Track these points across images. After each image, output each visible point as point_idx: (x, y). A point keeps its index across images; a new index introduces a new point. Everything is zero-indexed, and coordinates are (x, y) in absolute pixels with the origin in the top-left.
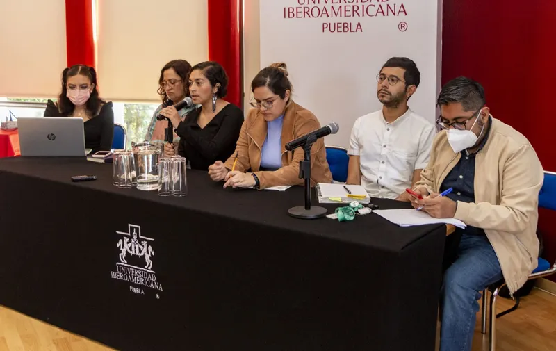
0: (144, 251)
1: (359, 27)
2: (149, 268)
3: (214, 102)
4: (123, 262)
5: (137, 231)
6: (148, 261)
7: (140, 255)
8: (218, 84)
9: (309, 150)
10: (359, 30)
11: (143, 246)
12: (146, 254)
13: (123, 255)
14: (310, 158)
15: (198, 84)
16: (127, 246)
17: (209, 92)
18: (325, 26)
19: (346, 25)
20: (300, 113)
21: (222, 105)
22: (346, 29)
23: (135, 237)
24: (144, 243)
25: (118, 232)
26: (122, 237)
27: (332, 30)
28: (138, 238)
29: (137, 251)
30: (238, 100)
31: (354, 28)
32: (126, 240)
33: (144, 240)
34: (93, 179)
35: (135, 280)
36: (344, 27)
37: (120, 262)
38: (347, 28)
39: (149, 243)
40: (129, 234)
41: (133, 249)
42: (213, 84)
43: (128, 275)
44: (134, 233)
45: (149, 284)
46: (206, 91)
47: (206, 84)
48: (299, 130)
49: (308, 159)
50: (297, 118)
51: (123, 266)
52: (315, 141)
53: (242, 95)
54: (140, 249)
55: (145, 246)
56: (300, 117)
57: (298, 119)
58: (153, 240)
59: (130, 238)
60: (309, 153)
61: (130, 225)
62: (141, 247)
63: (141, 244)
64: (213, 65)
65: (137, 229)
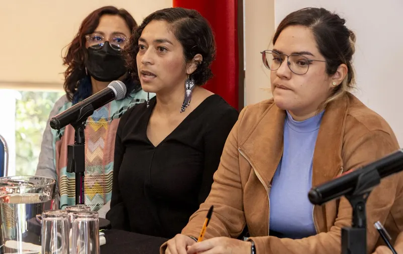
3: (189, 92)
9: (363, 203)
14: (364, 222)
15: (161, 49)
17: (179, 71)
20: (356, 113)
21: (200, 97)
30: (231, 86)
42: (189, 55)
46: (172, 67)
47: (176, 53)
48: (353, 152)
49: (360, 223)
50: (349, 124)
52: (377, 182)
53: (239, 74)
56: (356, 122)
57: (353, 127)
60: (363, 211)
64: (192, 17)
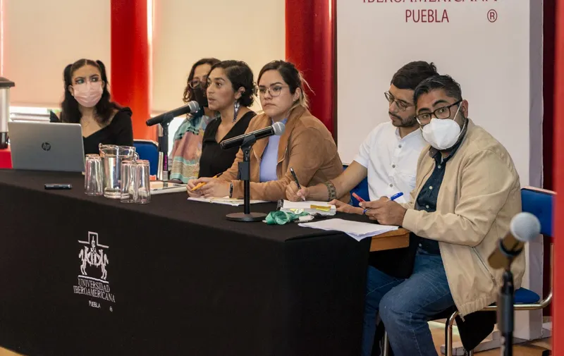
0: (101, 260)
1: (445, 16)
2: (105, 278)
4: (84, 275)
5: (95, 240)
6: (104, 271)
7: (98, 265)
8: (242, 89)
10: (445, 20)
11: (100, 255)
12: (102, 264)
13: (83, 266)
16: (87, 256)
18: (409, 13)
19: (431, 13)
22: (431, 19)
23: (94, 246)
24: (101, 251)
25: (80, 242)
26: (82, 246)
27: (416, 19)
28: (96, 247)
29: (95, 261)
31: (439, 18)
32: (87, 249)
33: (100, 248)
34: (67, 188)
35: (93, 293)
36: (429, 16)
37: (81, 274)
38: (432, 17)
39: (105, 251)
40: (88, 243)
41: (92, 259)
43: (88, 288)
44: (93, 241)
45: (104, 296)
51: (84, 278)
54: (97, 258)
55: (102, 255)
56: (301, 124)
58: (108, 247)
59: (90, 246)
61: (90, 233)
62: (98, 256)
63: (98, 253)
65: (95, 236)
